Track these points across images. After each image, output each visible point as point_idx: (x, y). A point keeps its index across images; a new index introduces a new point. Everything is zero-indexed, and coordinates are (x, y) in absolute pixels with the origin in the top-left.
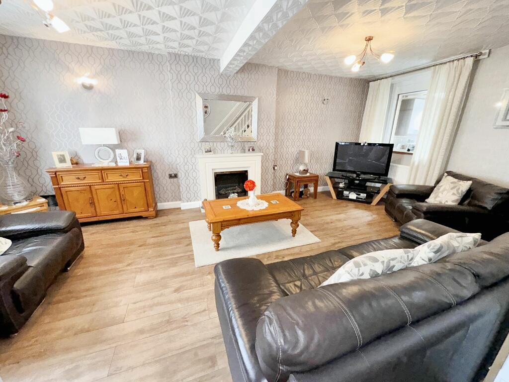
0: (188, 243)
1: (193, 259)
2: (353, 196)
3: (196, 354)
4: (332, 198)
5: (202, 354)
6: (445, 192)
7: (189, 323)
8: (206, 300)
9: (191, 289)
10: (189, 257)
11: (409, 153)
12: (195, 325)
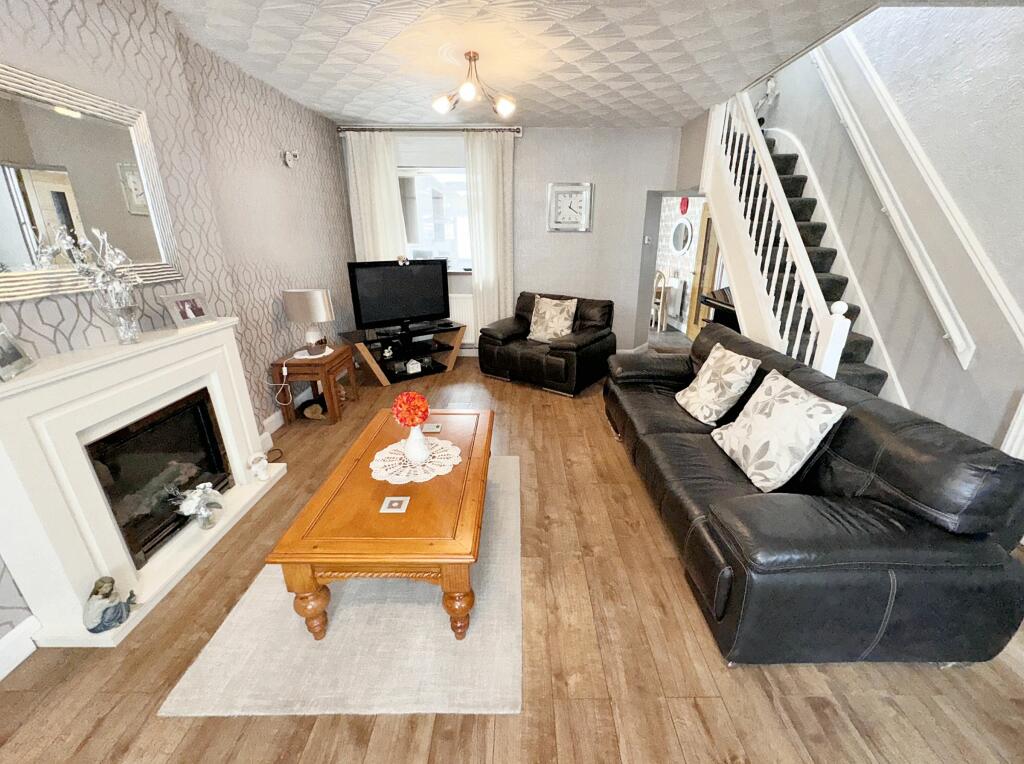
0: (343, 733)
1: (469, 719)
2: (414, 367)
3: (817, 739)
4: (382, 385)
5: (812, 725)
6: (555, 320)
7: (741, 752)
8: (662, 699)
9: (616, 741)
10: (449, 736)
11: (468, 272)
12: (741, 735)
